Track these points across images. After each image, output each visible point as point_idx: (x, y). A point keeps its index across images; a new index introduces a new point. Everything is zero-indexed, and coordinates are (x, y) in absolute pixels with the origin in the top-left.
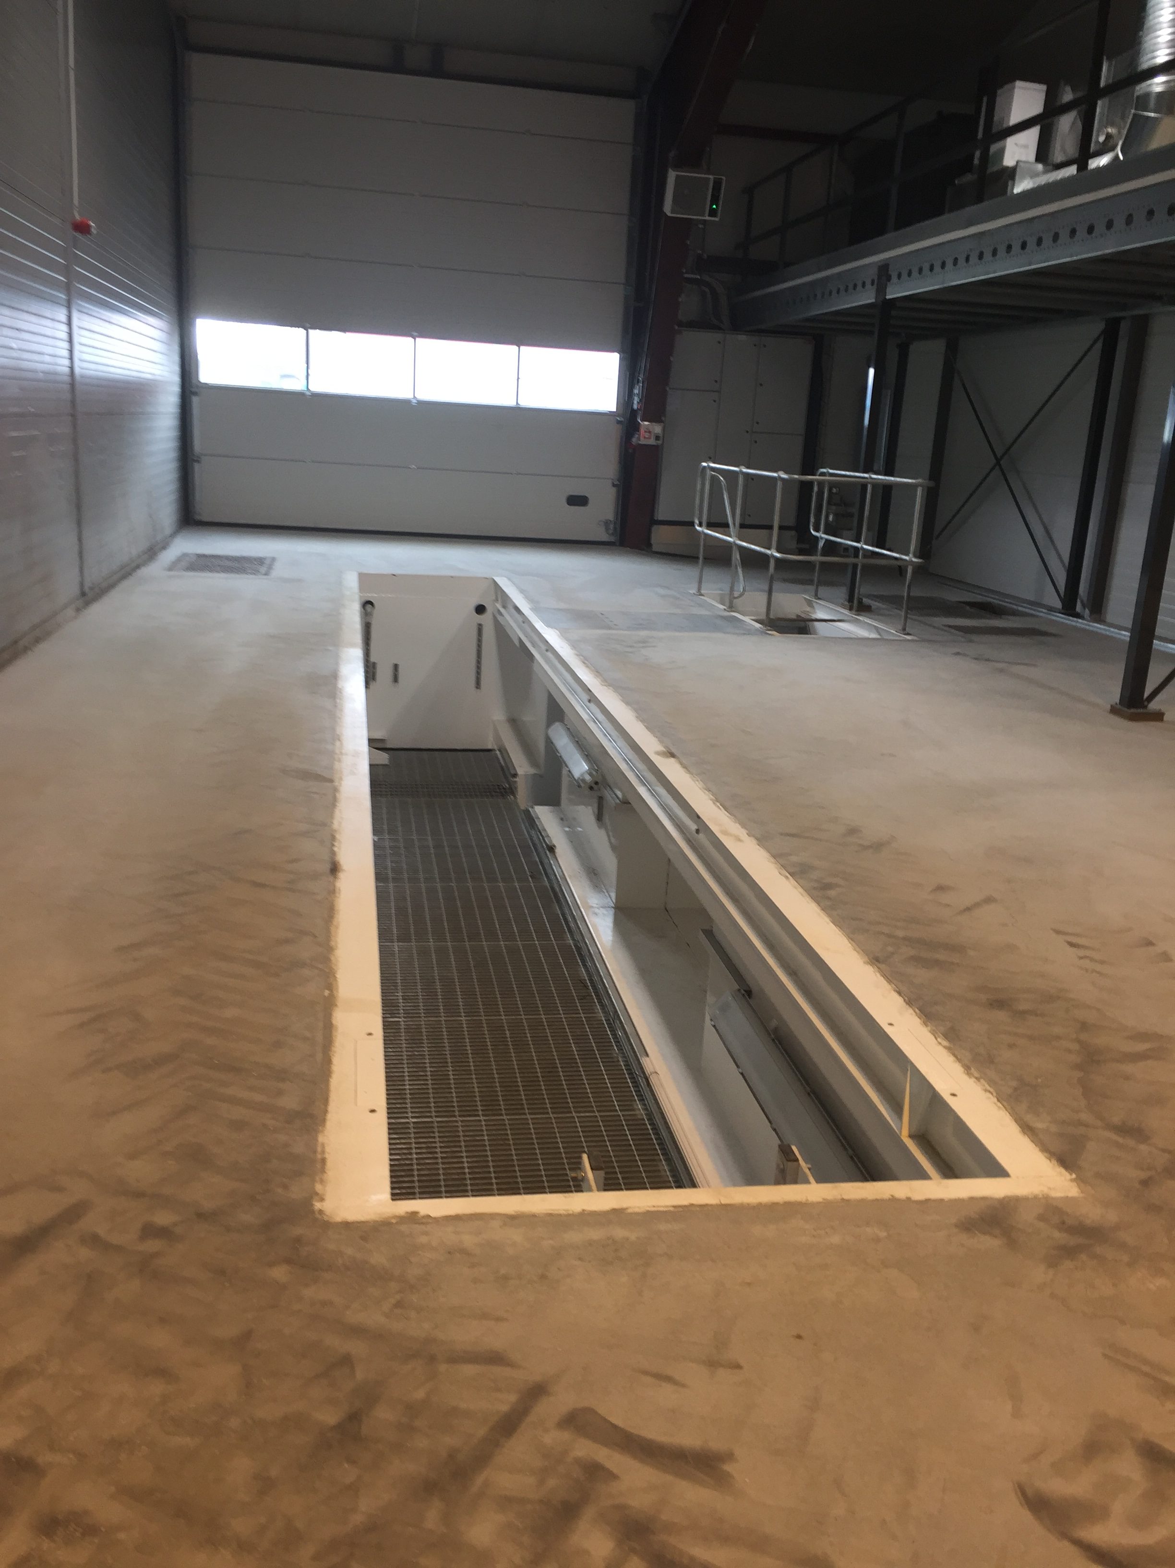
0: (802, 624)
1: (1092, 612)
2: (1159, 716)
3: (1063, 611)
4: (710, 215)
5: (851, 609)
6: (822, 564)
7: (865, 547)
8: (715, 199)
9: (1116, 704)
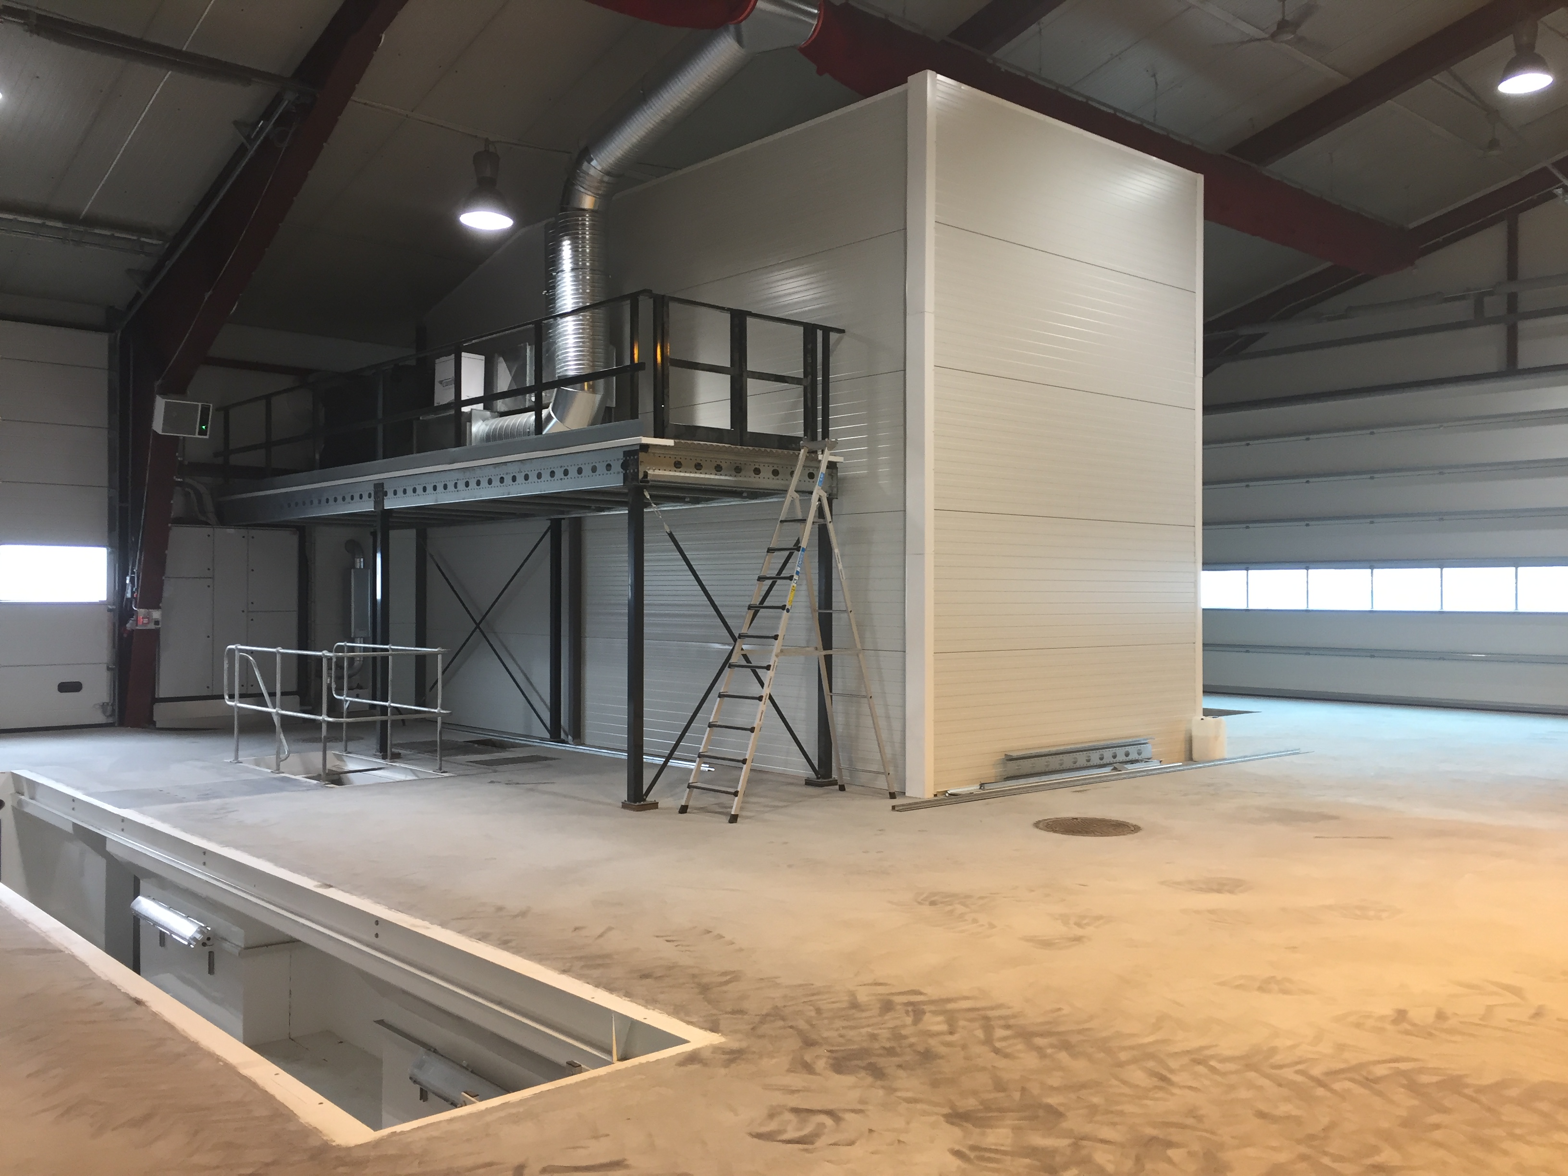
0: (336, 777)
1: (574, 738)
2: (654, 805)
3: (552, 740)
4: (200, 434)
5: (384, 758)
6: (348, 724)
7: (392, 704)
8: (204, 421)
9: (625, 800)
